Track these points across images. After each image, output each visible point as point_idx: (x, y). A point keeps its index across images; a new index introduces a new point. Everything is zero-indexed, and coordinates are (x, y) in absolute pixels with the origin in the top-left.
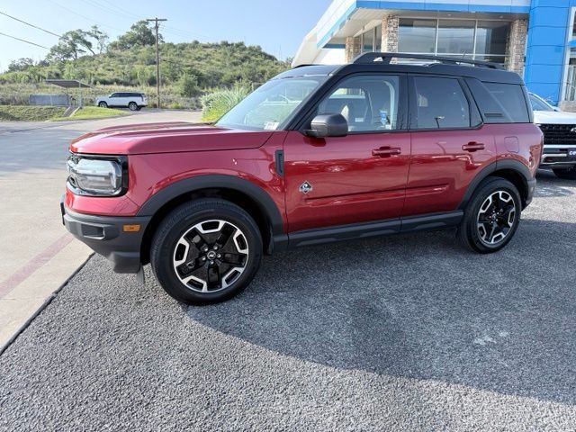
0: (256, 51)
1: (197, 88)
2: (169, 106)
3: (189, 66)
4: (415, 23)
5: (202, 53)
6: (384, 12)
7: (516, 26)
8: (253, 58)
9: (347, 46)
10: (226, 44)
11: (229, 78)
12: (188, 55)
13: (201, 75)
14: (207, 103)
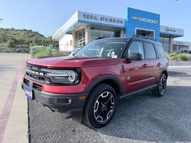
0: (37, 33)
1: (15, 45)
2: (3, 51)
3: (11, 37)
4: (95, 28)
5: (16, 33)
6: (86, 24)
7: (122, 31)
8: (36, 35)
9: (73, 34)
10: (25, 30)
11: (27, 42)
12: (10, 33)
13: (16, 40)
14: (33, 50)
